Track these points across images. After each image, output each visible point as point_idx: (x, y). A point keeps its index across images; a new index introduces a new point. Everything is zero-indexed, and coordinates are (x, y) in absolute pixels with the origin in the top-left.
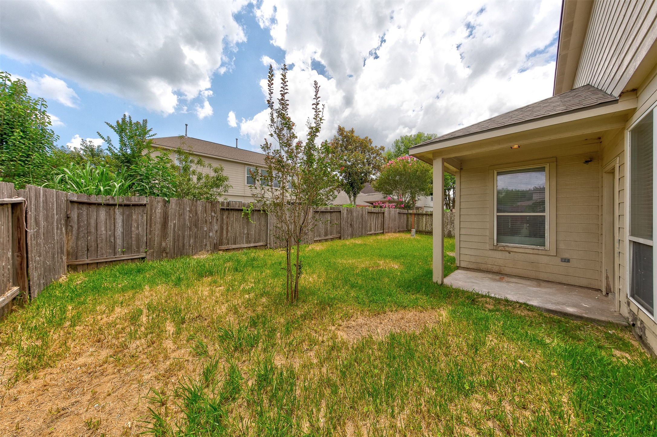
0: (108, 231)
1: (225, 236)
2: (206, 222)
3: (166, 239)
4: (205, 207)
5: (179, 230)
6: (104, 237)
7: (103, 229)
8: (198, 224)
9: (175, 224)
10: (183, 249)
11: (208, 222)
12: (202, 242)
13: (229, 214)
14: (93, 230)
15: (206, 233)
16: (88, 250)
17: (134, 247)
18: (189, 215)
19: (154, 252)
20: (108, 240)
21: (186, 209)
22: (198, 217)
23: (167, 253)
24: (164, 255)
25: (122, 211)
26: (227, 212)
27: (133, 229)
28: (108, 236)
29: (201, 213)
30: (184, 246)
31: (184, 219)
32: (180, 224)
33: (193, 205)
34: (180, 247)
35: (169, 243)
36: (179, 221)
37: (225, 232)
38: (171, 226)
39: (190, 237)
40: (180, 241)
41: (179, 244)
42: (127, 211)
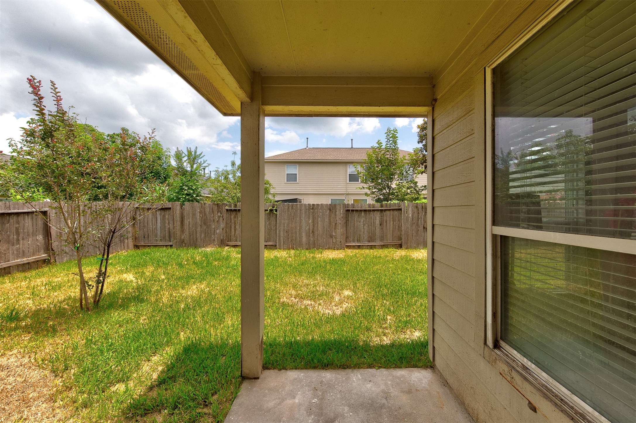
0: (154, 225)
1: (233, 233)
2: (214, 221)
3: (184, 233)
4: (212, 209)
5: (193, 227)
6: (151, 229)
7: (151, 224)
8: (207, 222)
9: (189, 222)
10: (197, 242)
11: (216, 221)
12: (211, 237)
13: (236, 214)
14: (146, 225)
15: (214, 230)
16: (144, 237)
17: (167, 238)
18: (200, 215)
19: (177, 242)
20: (153, 231)
21: (197, 211)
22: (207, 217)
23: (185, 244)
24: (184, 245)
25: (160, 212)
26: (234, 213)
27: (166, 225)
28: (153, 229)
29: (209, 214)
30: (197, 239)
31: (196, 218)
32: (193, 222)
33: (202, 207)
34: (194, 240)
35: (185, 236)
36: (193, 219)
37: (233, 230)
38: (187, 223)
39: (201, 233)
40: (194, 235)
41: (193, 238)
42: (163, 213)
